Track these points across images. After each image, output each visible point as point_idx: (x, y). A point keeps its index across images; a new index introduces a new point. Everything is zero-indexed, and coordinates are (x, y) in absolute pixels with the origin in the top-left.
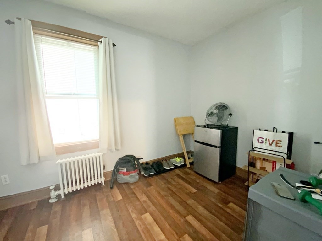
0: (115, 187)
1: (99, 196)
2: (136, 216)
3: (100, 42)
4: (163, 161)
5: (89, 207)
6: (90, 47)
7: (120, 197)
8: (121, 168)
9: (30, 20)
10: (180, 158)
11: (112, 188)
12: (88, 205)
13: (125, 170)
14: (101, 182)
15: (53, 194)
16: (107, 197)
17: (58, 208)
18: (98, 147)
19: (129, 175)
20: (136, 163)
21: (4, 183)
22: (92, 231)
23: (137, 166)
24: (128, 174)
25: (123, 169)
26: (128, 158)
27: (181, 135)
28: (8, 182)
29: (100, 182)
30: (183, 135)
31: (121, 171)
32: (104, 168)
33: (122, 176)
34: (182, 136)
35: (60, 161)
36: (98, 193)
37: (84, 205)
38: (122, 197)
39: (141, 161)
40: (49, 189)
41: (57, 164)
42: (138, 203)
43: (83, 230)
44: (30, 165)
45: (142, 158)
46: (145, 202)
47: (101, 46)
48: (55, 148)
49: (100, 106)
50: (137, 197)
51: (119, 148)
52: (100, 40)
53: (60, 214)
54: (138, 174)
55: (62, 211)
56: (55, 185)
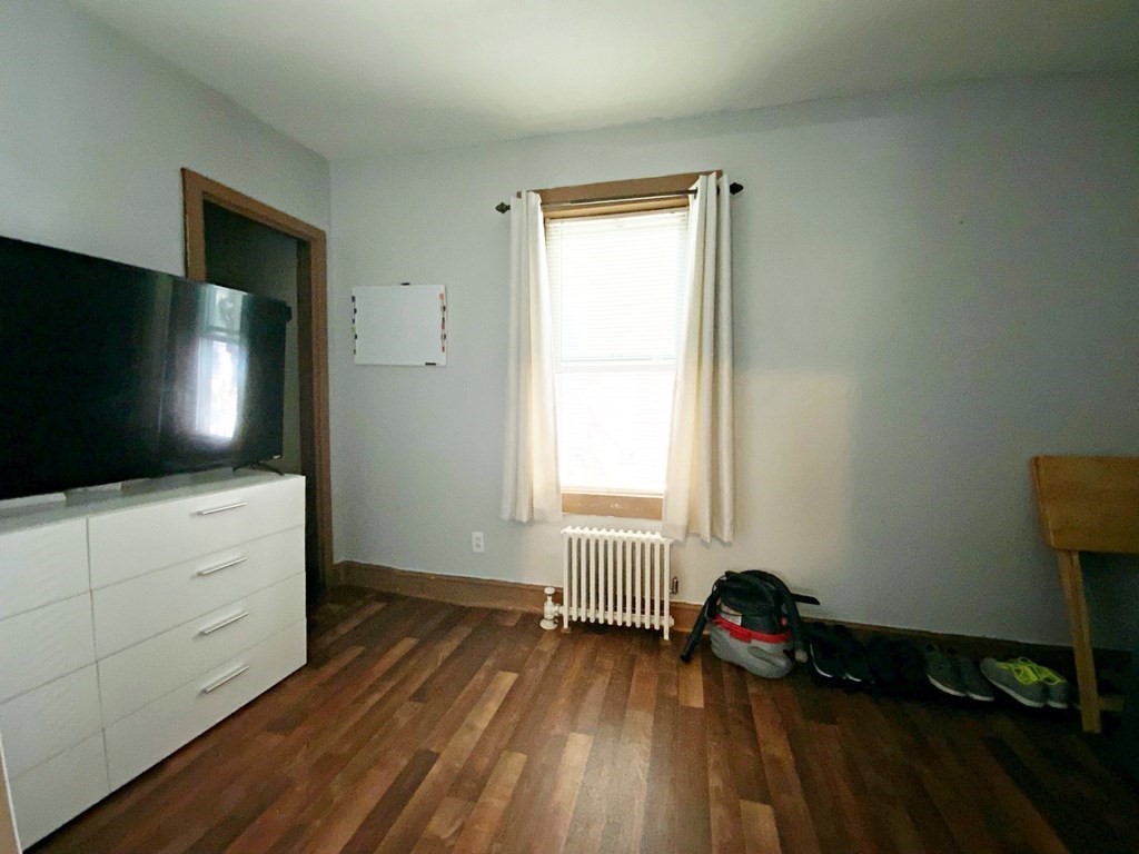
0: (697, 663)
1: (645, 665)
2: (721, 787)
3: (691, 192)
4: (930, 648)
5: (607, 681)
6: (669, 215)
7: (697, 701)
8: (725, 608)
9: (536, 191)
10: (1047, 673)
11: (686, 659)
12: (609, 674)
13: (738, 621)
14: (662, 628)
15: (550, 609)
16: (663, 679)
17: (548, 646)
18: (659, 517)
19: (750, 642)
20: (784, 609)
21: (476, 550)
22: (590, 745)
23: (784, 622)
24: (747, 638)
25: (732, 612)
26: (757, 581)
27: (1070, 552)
28: (481, 550)
29: (657, 628)
30: (1082, 554)
31: (723, 616)
32: (675, 587)
33: (726, 635)
34: (1076, 557)
35: (569, 530)
36: (644, 657)
37: (600, 670)
38: (706, 703)
39: (805, 610)
40: (543, 591)
41: (562, 536)
42: (749, 752)
43: (573, 730)
44: (515, 523)
45: (814, 601)
46: (775, 761)
47: (695, 204)
48: (563, 495)
49: (675, 392)
50: (753, 731)
51: (727, 535)
52: (693, 188)
53: (548, 663)
54: (785, 651)
55: (554, 657)
56: (556, 588)
